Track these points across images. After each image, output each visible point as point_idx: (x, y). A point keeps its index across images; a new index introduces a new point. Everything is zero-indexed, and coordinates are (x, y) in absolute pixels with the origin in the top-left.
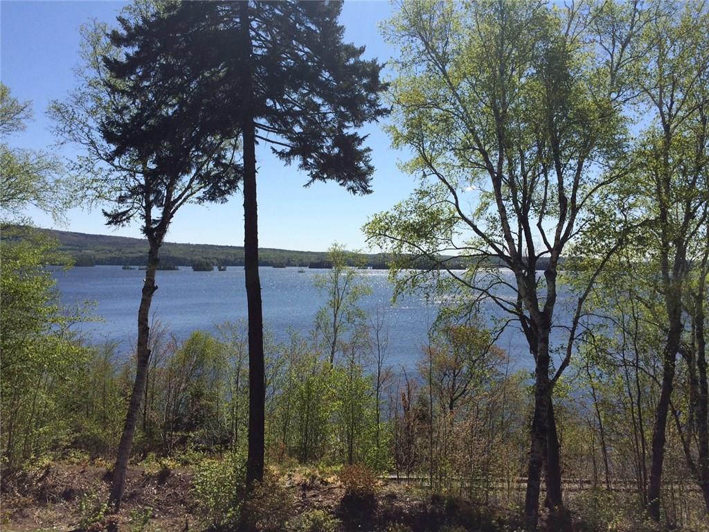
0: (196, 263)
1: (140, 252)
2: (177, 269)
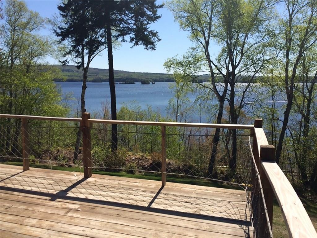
0: (143, 81)
1: (120, 76)
2: (135, 83)
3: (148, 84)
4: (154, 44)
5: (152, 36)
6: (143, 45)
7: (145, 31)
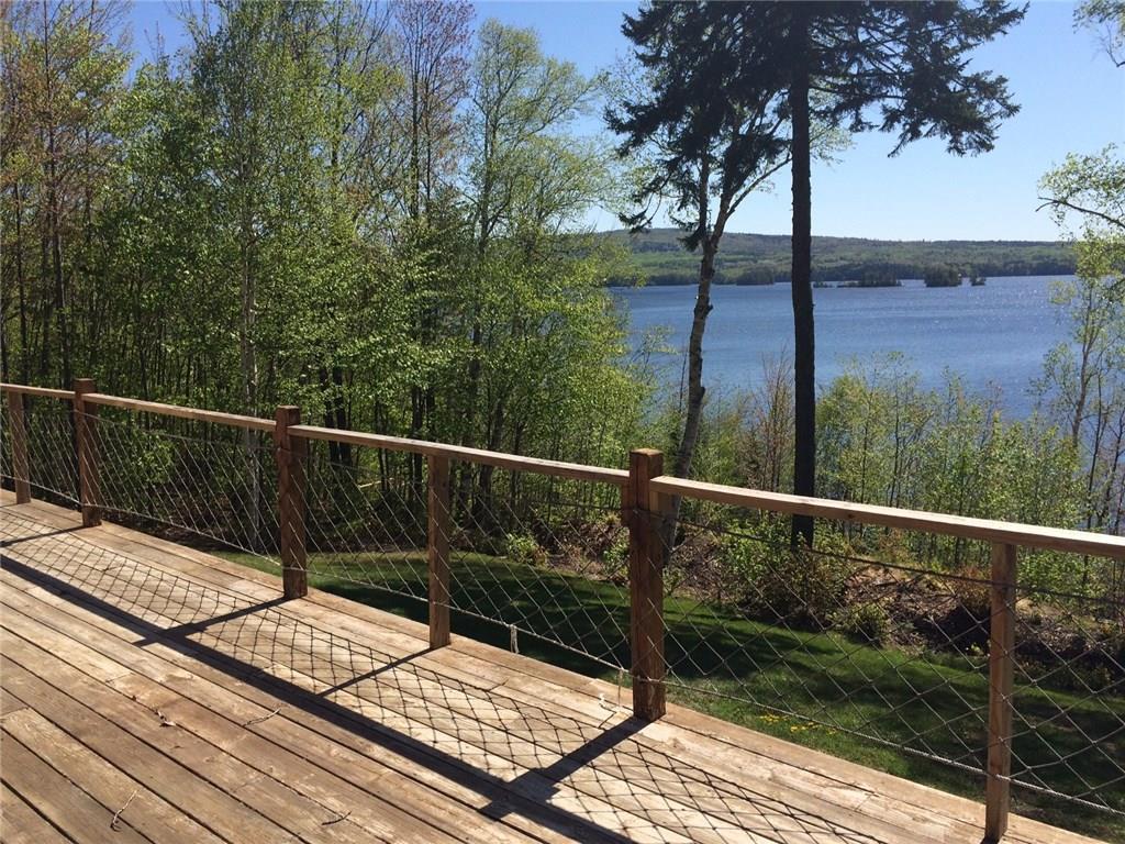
0: (932, 273)
1: (841, 259)
2: (899, 285)
3: (955, 285)
4: (989, 125)
5: (977, 98)
6: (938, 136)
7: (950, 78)
